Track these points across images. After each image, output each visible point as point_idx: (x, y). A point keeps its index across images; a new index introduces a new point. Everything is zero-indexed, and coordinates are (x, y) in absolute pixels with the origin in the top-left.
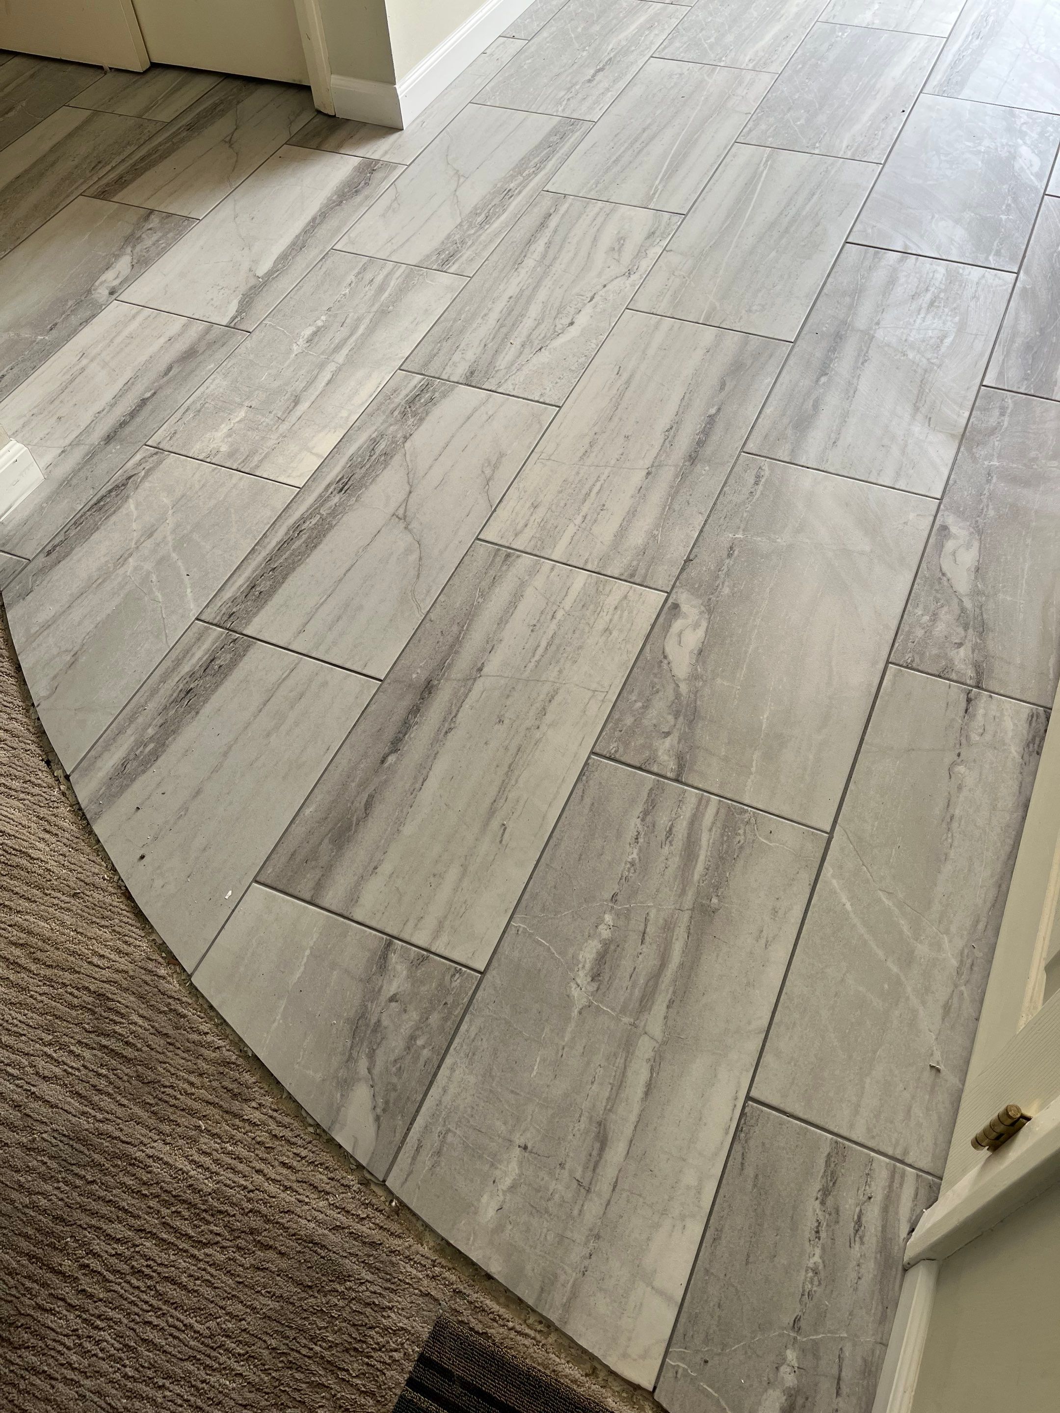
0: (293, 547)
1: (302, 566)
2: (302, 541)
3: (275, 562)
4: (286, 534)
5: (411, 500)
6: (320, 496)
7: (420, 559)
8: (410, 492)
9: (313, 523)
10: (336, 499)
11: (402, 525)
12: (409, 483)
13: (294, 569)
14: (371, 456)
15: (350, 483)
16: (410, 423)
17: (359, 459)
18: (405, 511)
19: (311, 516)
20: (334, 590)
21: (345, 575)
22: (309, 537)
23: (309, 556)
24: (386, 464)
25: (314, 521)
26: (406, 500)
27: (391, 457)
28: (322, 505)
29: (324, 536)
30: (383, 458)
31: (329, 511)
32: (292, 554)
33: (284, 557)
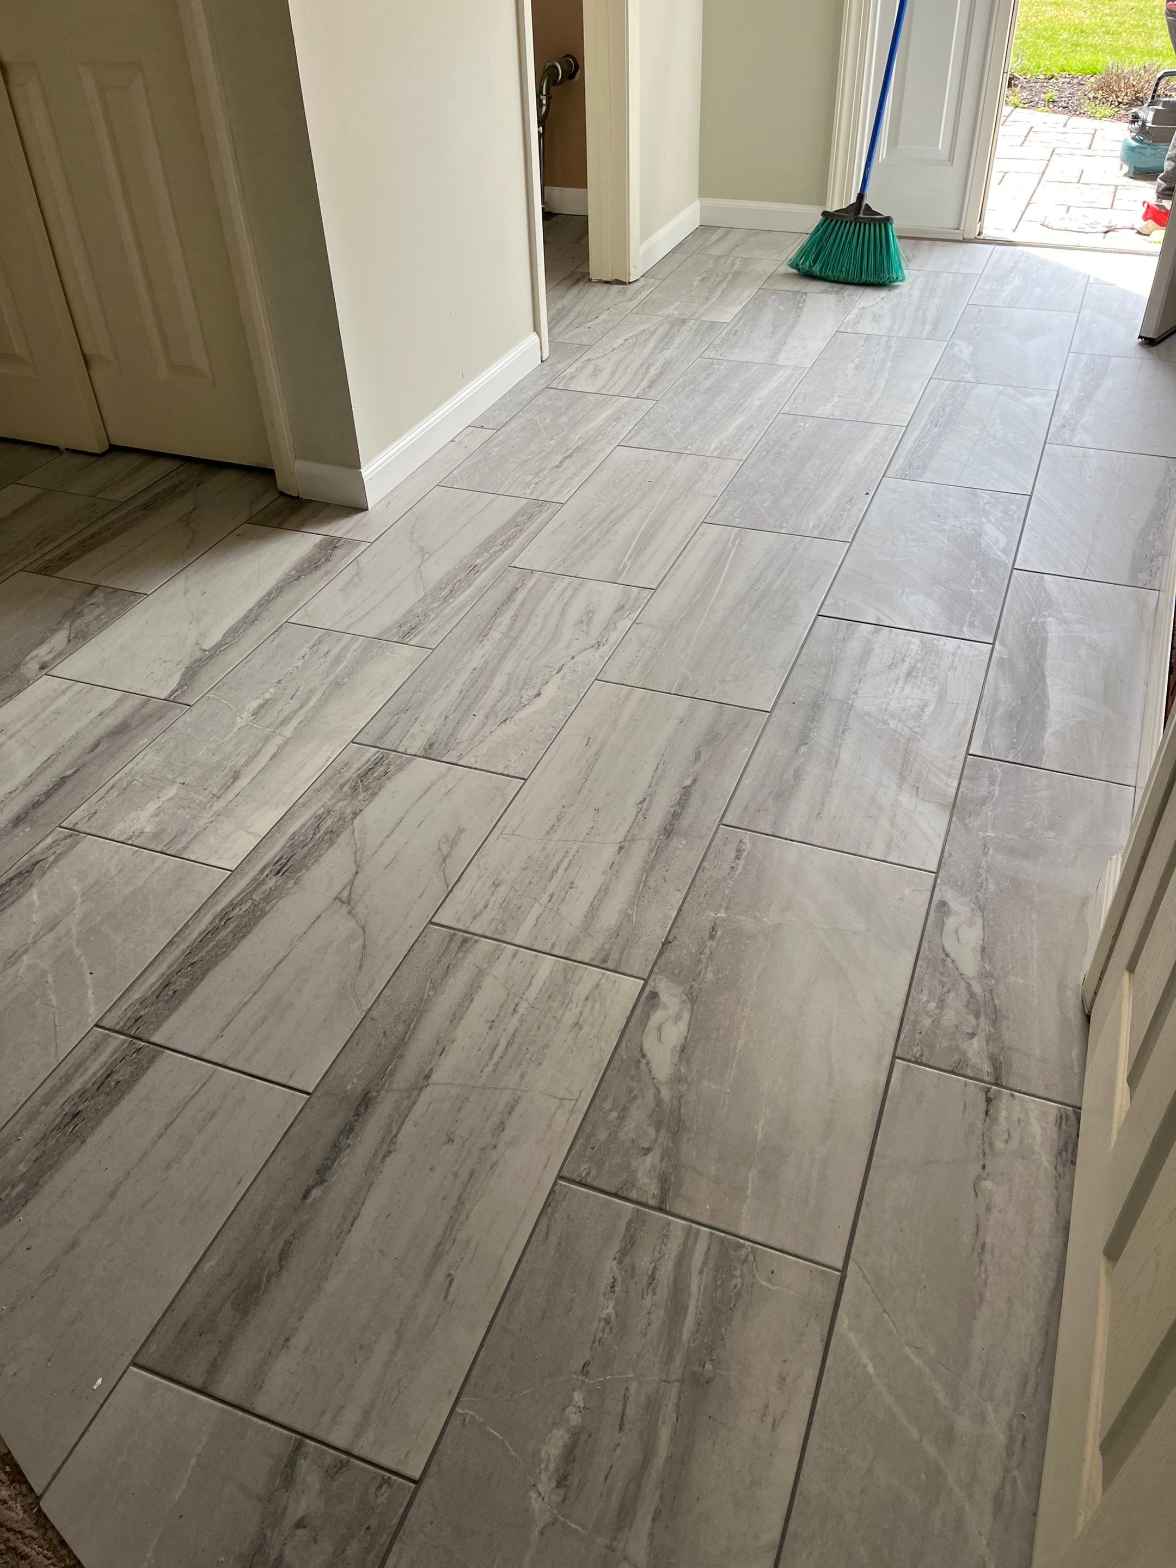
0: (218, 938)
1: (226, 959)
2: (228, 930)
3: (196, 955)
4: (210, 924)
5: (357, 882)
6: (254, 879)
7: (364, 947)
8: (357, 873)
9: (244, 909)
10: (272, 883)
11: (345, 909)
12: (355, 862)
13: (216, 964)
14: (314, 834)
15: (289, 864)
16: (360, 798)
17: (302, 838)
18: (350, 894)
19: (242, 902)
20: (261, 986)
21: (275, 968)
22: (236, 927)
23: (235, 947)
24: (331, 842)
25: (244, 908)
26: (352, 882)
27: (338, 835)
28: (255, 889)
29: (255, 924)
30: (328, 836)
31: (262, 896)
32: (215, 946)
33: (207, 949)
